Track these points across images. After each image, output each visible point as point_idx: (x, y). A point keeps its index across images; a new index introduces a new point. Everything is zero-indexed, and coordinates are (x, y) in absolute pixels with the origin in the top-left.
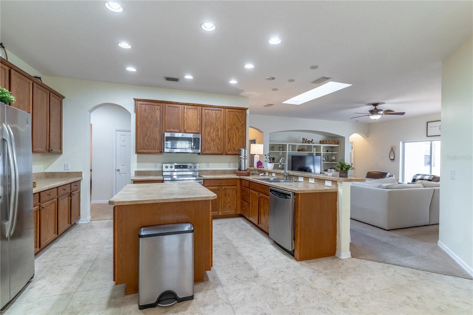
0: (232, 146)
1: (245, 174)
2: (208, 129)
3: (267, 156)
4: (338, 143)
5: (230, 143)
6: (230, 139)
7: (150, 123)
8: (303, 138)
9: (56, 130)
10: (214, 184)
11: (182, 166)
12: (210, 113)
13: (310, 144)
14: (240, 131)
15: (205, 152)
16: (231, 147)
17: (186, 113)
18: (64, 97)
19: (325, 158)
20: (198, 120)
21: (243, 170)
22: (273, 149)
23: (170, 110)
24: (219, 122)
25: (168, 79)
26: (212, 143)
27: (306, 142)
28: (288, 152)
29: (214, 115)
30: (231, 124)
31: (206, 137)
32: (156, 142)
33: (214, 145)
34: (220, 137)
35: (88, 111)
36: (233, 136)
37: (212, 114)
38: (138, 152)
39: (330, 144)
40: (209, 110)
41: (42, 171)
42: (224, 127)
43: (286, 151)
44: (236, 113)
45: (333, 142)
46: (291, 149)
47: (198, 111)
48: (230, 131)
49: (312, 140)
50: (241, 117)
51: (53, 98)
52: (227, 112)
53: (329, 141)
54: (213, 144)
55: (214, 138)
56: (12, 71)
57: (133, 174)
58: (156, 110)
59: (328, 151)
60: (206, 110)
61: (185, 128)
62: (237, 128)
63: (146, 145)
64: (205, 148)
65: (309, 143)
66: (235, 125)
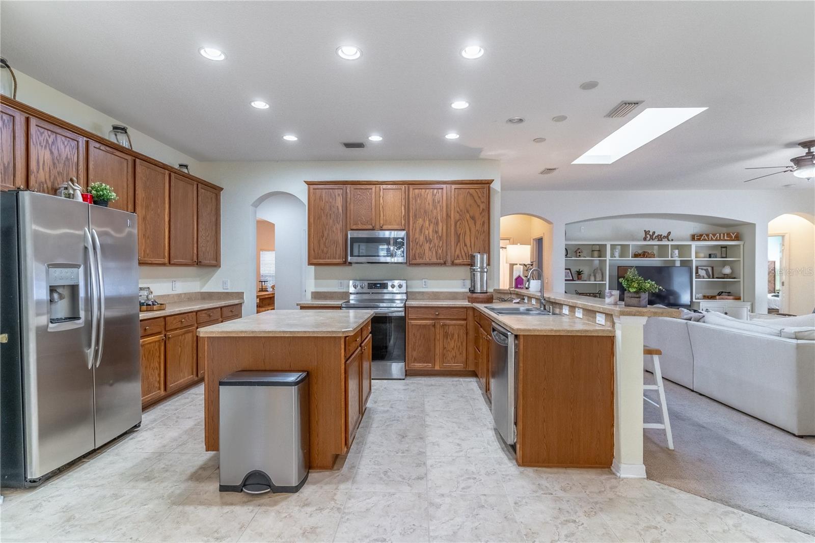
0: (462, 251)
1: (480, 300)
2: (420, 221)
3: (528, 266)
4: (738, 238)
5: (459, 244)
6: (459, 237)
7: (329, 217)
8: (645, 231)
9: (209, 234)
10: (425, 316)
11: (379, 285)
12: (423, 193)
13: (665, 242)
14: (479, 223)
15: (414, 262)
16: (460, 251)
17: (383, 198)
18: (222, 189)
19: (707, 271)
20: (403, 208)
21: (479, 291)
22: (578, 254)
23: (358, 194)
24: (439, 209)
25: (348, 145)
26: (427, 246)
27: (652, 238)
28: (610, 260)
29: (430, 198)
30: (461, 211)
31: (417, 236)
32: (336, 247)
33: (430, 249)
34: (440, 235)
35: (252, 205)
36: (465, 231)
37: (426, 196)
38: (311, 262)
39: (716, 240)
40: (421, 190)
41: (198, 290)
42: (448, 216)
43: (606, 257)
44: (471, 191)
45: (724, 237)
46: (617, 254)
47: (402, 193)
48: (458, 223)
49: (669, 233)
50: (479, 197)
51: (203, 190)
52: (453, 191)
53: (714, 235)
54: (429, 247)
55: (431, 237)
56: (138, 160)
57: (309, 296)
58: (337, 196)
59: (712, 256)
60: (416, 191)
61: (382, 222)
62: (473, 218)
63: (323, 251)
64: (415, 255)
65: (661, 240)
66: (468, 212)
